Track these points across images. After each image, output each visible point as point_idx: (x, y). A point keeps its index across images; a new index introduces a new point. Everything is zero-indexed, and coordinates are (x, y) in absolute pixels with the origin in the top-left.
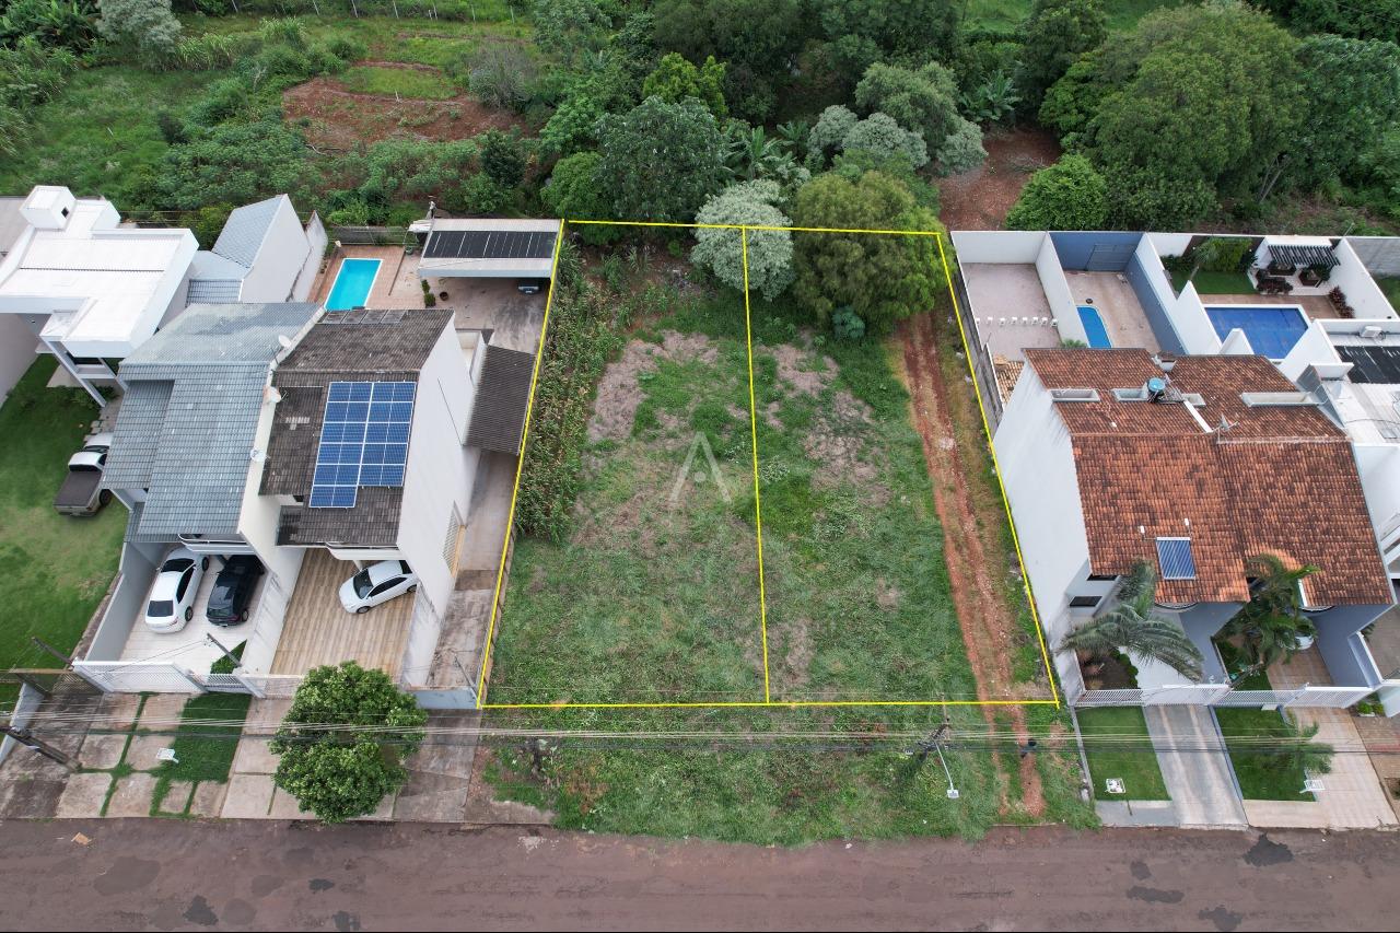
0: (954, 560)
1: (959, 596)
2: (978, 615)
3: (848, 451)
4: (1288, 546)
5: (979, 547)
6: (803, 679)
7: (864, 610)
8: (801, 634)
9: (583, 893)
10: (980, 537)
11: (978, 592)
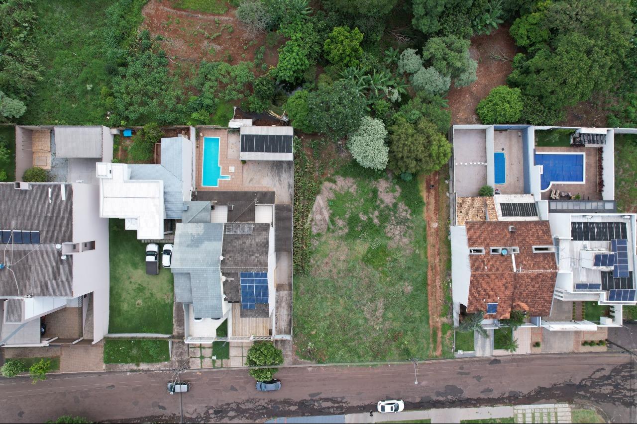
0: (430, 274)
1: (429, 287)
2: (434, 295)
3: (401, 232)
4: (526, 303)
5: (439, 269)
6: (381, 320)
7: (400, 294)
8: (381, 306)
9: (324, 380)
10: (440, 265)
11: (436, 286)
